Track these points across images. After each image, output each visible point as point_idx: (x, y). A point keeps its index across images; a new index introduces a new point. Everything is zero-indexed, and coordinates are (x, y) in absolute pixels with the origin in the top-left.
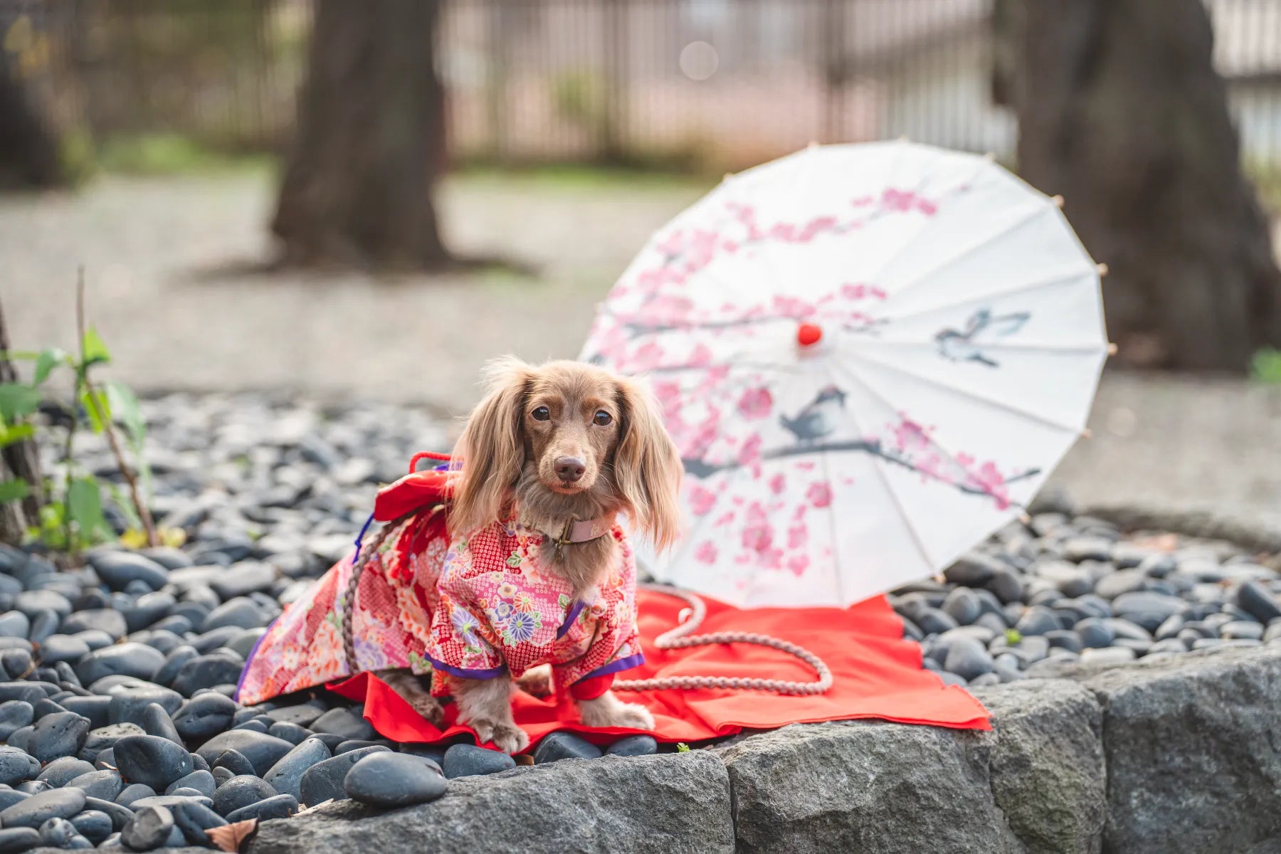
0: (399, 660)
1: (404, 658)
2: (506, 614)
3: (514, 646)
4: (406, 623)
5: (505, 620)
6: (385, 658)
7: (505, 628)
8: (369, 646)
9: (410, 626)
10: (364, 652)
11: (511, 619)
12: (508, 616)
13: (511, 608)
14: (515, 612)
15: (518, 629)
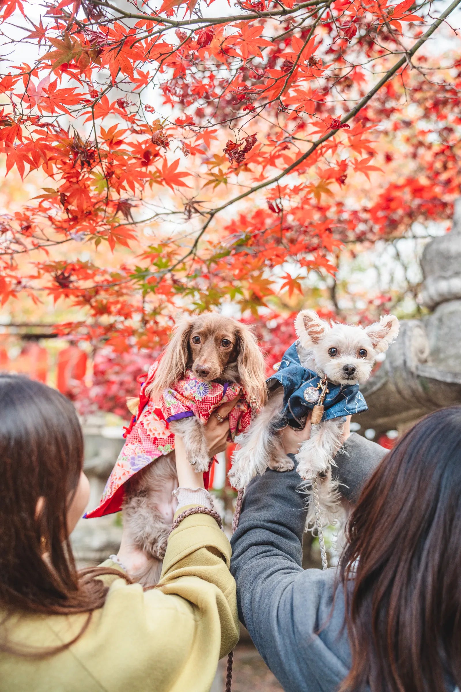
0: (156, 455)
1: (157, 453)
2: (194, 385)
3: (201, 400)
4: (151, 434)
5: (194, 388)
6: (150, 457)
7: (194, 392)
8: (139, 457)
9: (154, 434)
10: (139, 461)
11: (197, 387)
12: (195, 386)
13: (196, 382)
14: (198, 383)
15: (201, 391)
